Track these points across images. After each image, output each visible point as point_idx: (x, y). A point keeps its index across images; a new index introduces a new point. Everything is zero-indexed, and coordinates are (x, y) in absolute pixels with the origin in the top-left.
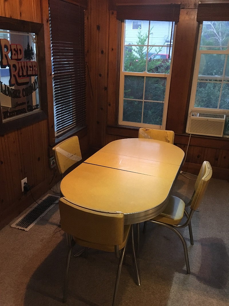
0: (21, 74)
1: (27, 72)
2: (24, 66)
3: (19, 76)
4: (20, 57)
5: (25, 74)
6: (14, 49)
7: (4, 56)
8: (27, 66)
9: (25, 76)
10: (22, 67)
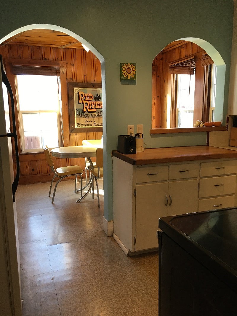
0: (90, 107)
1: (95, 107)
2: (93, 104)
3: (89, 108)
4: (90, 99)
5: (93, 107)
6: (87, 96)
7: (80, 99)
8: (95, 104)
9: (93, 108)
10: (91, 104)
